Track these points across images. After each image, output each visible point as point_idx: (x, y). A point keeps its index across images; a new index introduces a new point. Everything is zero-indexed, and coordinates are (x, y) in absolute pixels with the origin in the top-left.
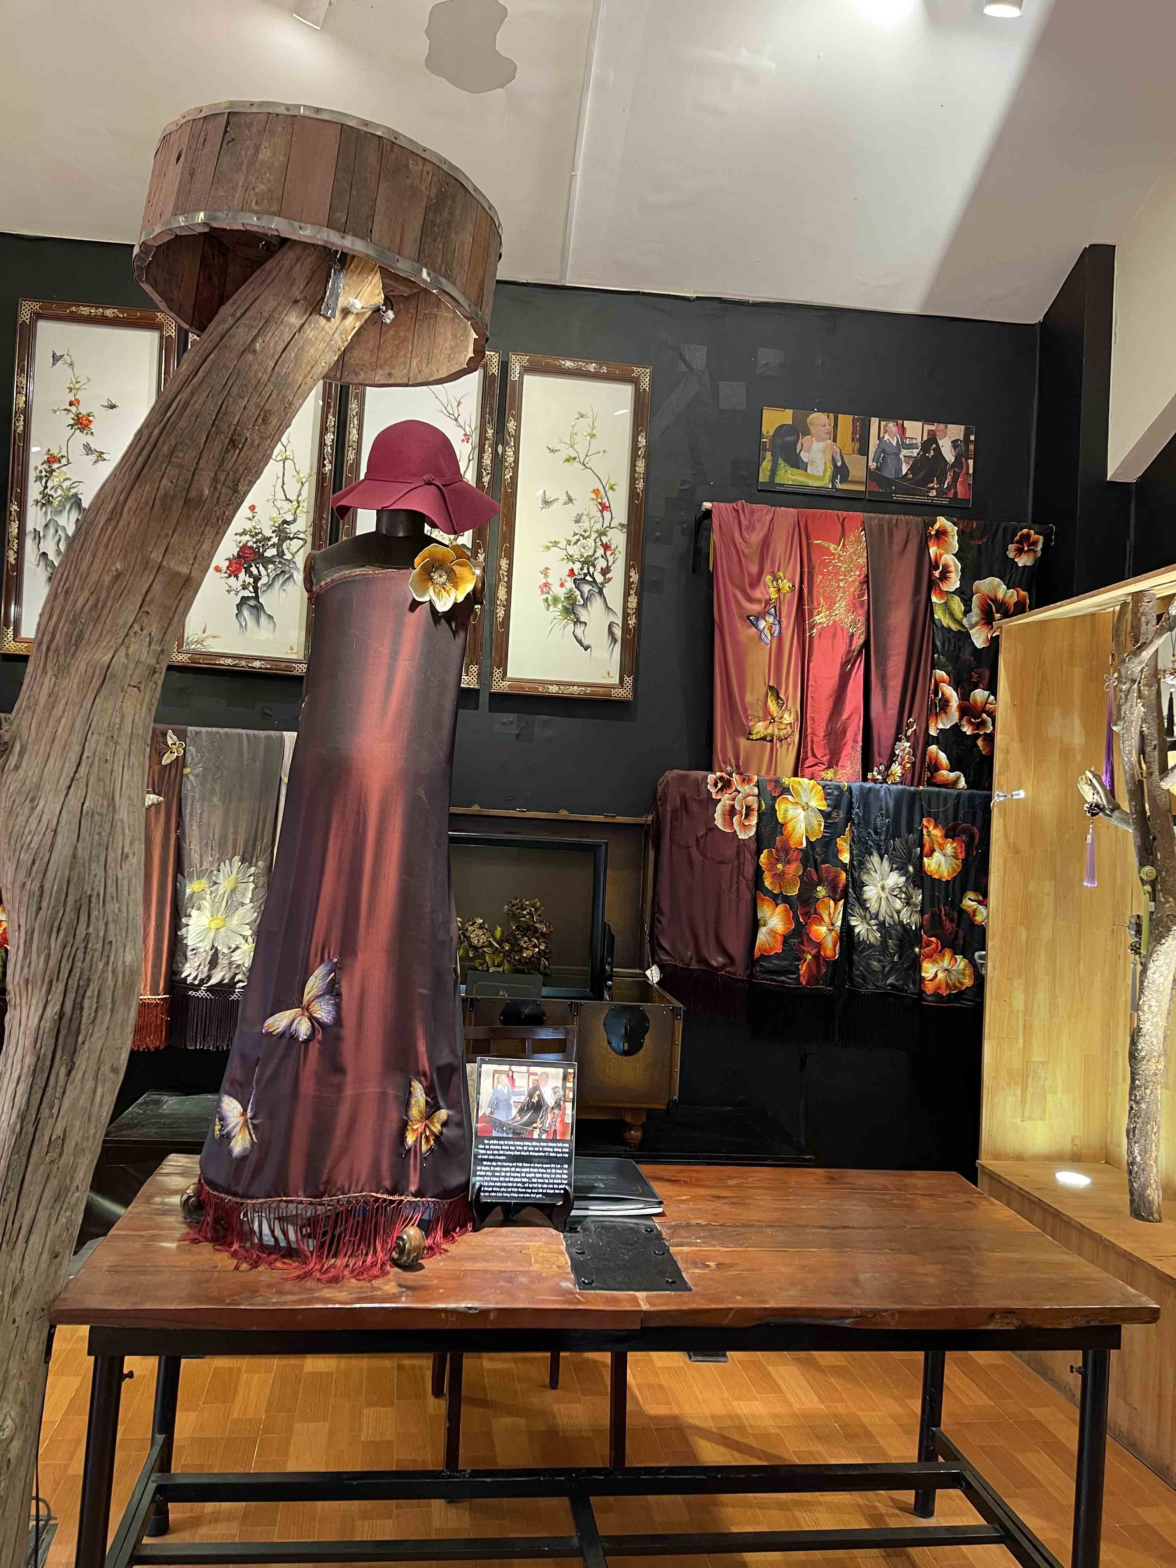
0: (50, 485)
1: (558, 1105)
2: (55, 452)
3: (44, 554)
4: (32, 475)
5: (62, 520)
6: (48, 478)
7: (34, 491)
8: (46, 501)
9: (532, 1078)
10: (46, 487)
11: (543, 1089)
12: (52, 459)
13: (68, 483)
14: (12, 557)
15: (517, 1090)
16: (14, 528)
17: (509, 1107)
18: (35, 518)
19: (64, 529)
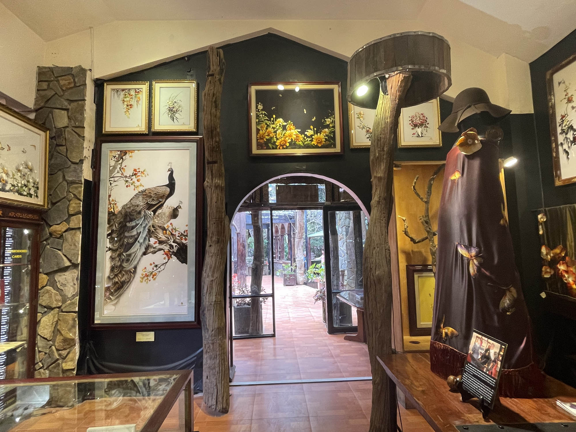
0: (563, 126)
1: (495, 361)
2: (563, 114)
3: (565, 150)
4: (558, 125)
5: (568, 136)
6: (562, 124)
7: (559, 130)
8: (563, 131)
9: (489, 344)
10: (562, 127)
11: (491, 351)
12: (563, 117)
13: (569, 122)
14: (554, 155)
15: (482, 347)
16: (554, 145)
17: (478, 354)
18: (561, 138)
19: (569, 138)
